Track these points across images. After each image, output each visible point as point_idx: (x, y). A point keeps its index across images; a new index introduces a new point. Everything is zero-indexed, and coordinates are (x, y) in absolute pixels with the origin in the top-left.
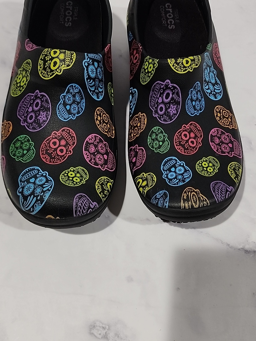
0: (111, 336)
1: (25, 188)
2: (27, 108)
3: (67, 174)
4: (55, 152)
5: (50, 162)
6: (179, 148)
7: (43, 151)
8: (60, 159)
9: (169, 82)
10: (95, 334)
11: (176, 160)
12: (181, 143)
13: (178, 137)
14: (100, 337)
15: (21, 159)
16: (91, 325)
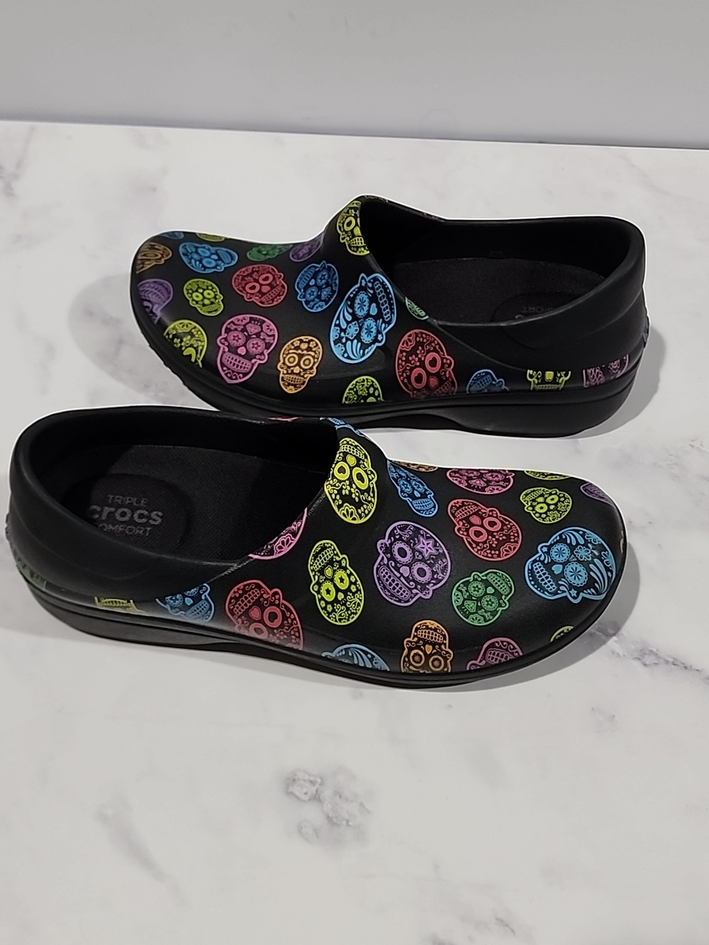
1: (573, 581)
2: (399, 578)
5: (517, 542)
7: (492, 555)
15: (505, 598)
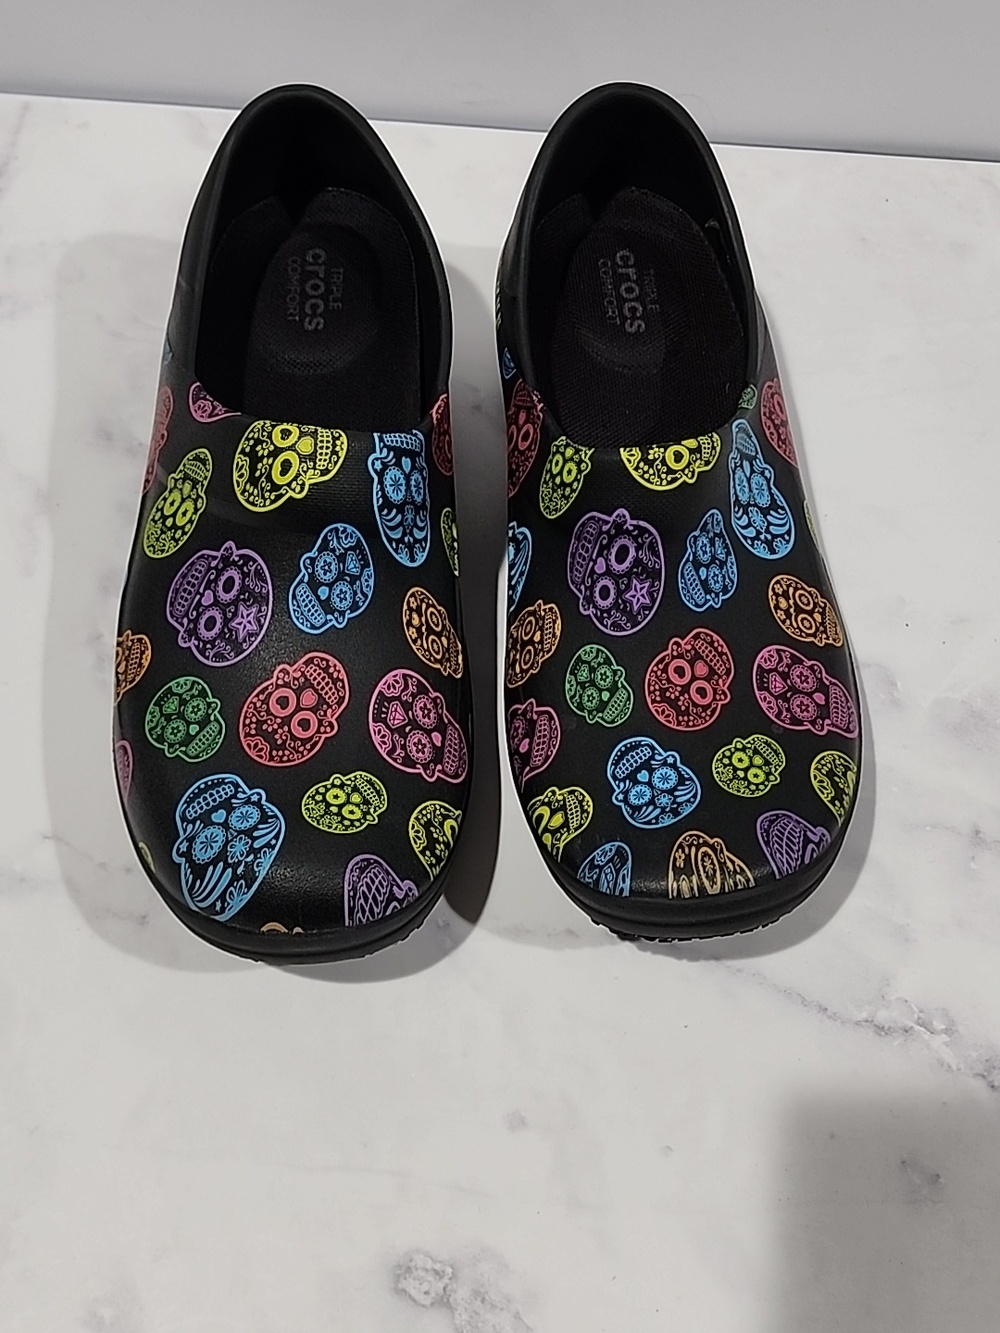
0: (462, 1299)
1: (198, 841)
2: (198, 593)
3: (324, 795)
4: (286, 729)
5: (271, 758)
6: (660, 710)
7: (249, 725)
8: (301, 749)
9: (624, 516)
10: (413, 1293)
11: (653, 748)
12: (668, 694)
13: (657, 677)
14: (427, 1301)
15: (181, 751)
16: (399, 1266)
